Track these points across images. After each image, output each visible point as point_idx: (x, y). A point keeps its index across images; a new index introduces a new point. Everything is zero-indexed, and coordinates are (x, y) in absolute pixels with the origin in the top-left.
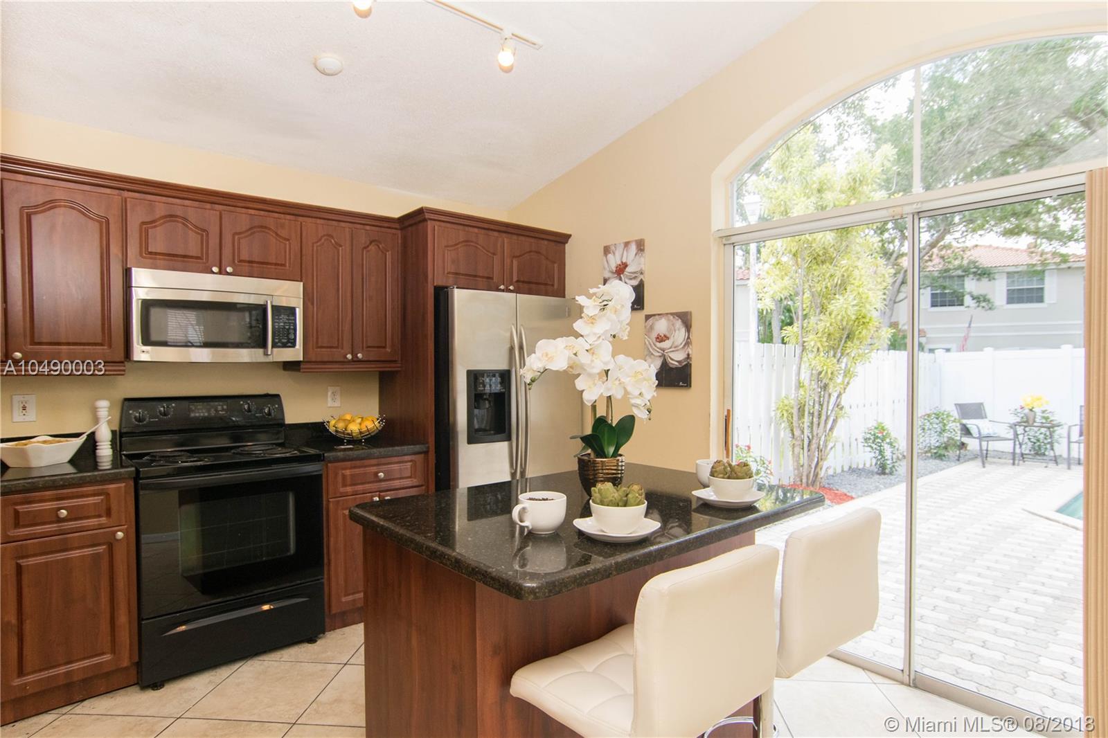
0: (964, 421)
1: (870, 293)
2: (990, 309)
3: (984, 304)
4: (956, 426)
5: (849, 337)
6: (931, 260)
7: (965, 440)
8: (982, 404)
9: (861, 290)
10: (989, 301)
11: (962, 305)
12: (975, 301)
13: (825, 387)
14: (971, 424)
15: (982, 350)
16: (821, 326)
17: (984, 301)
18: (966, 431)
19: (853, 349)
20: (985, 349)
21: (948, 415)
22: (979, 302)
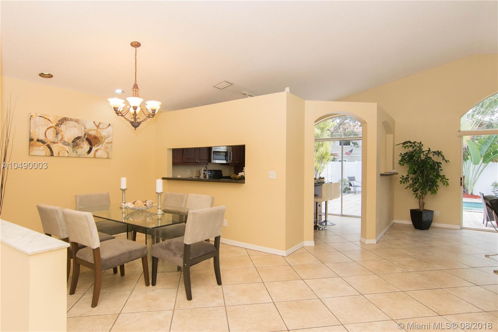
0: (350, 182)
1: (329, 147)
2: (358, 147)
3: (356, 145)
4: (347, 183)
5: (323, 158)
6: (340, 129)
7: (350, 187)
8: (354, 177)
9: (327, 146)
10: (357, 144)
11: (350, 145)
12: (353, 144)
13: (317, 171)
14: (352, 182)
15: (355, 161)
16: (317, 155)
17: (356, 144)
18: (351, 185)
19: (324, 161)
20: (356, 161)
21: (346, 180)
22: (354, 145)
